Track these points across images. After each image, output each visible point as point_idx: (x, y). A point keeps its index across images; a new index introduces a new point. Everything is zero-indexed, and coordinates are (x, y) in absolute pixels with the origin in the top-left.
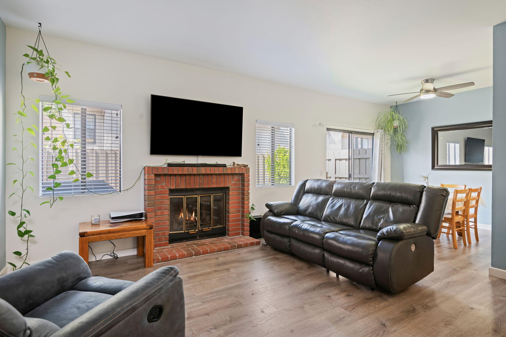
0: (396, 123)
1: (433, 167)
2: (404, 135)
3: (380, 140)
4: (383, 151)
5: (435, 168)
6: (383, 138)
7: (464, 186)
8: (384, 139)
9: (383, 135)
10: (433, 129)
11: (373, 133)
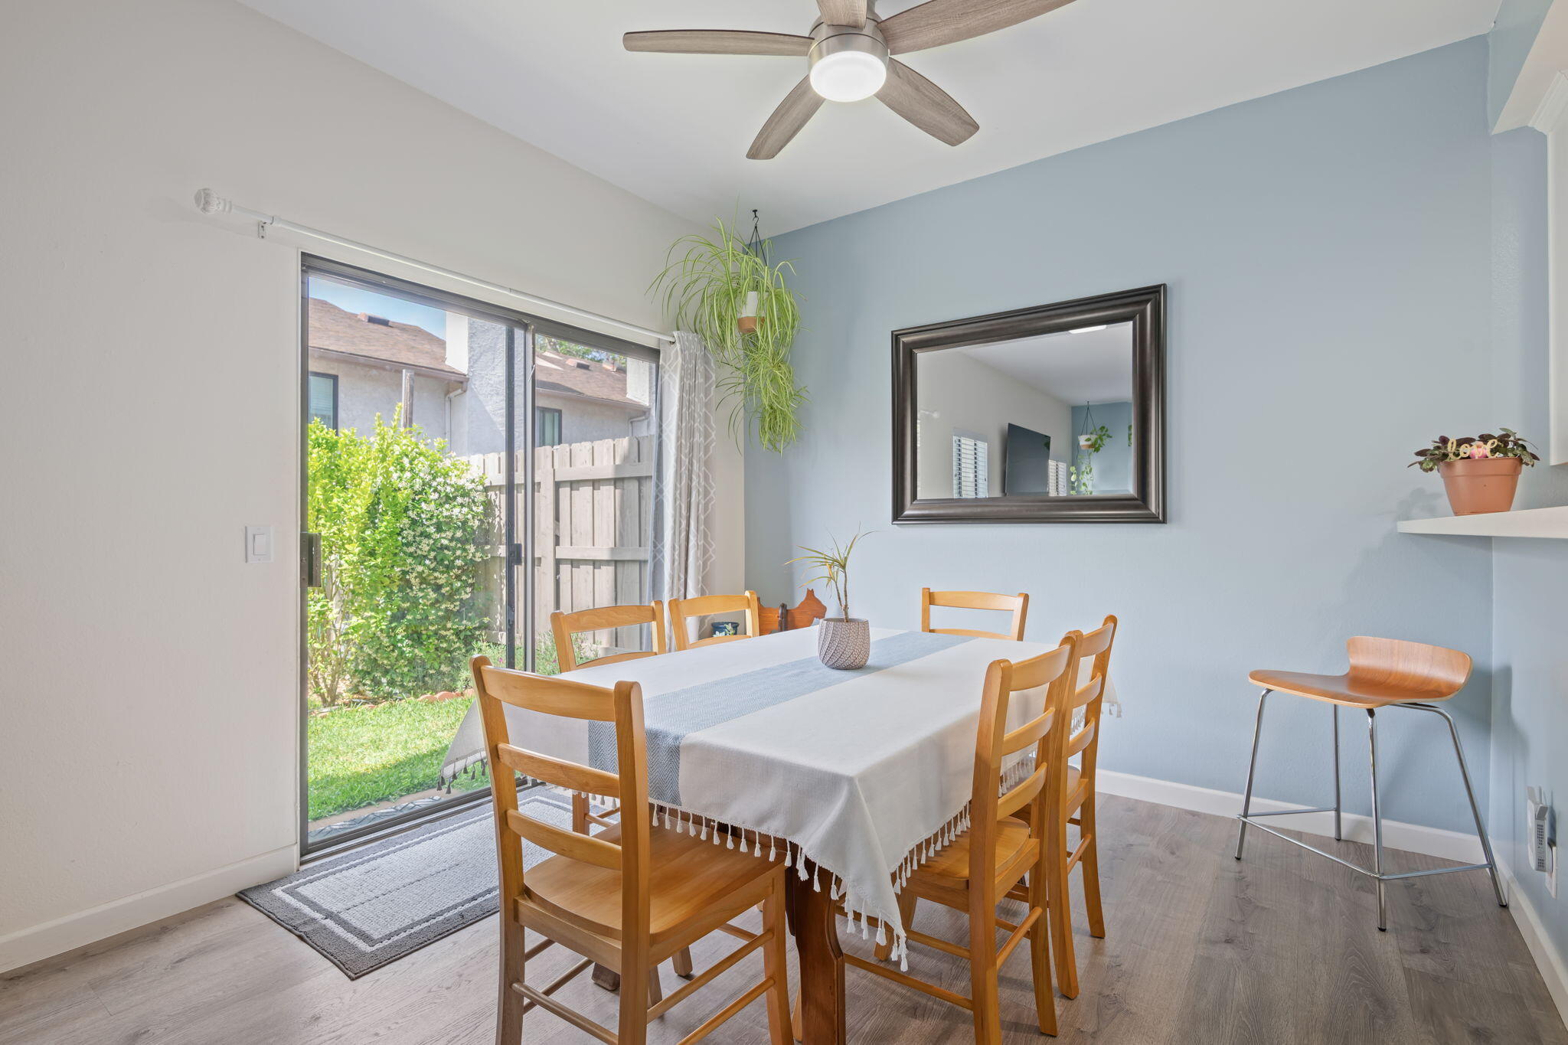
0: (750, 306)
1: (898, 513)
2: (782, 361)
3: (682, 379)
4: (697, 435)
5: (907, 512)
6: (698, 374)
7: (1020, 601)
8: (701, 380)
9: (699, 361)
10: (896, 337)
11: (653, 345)
